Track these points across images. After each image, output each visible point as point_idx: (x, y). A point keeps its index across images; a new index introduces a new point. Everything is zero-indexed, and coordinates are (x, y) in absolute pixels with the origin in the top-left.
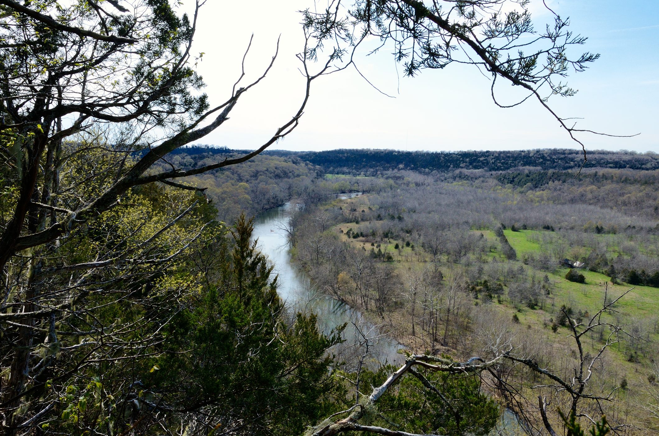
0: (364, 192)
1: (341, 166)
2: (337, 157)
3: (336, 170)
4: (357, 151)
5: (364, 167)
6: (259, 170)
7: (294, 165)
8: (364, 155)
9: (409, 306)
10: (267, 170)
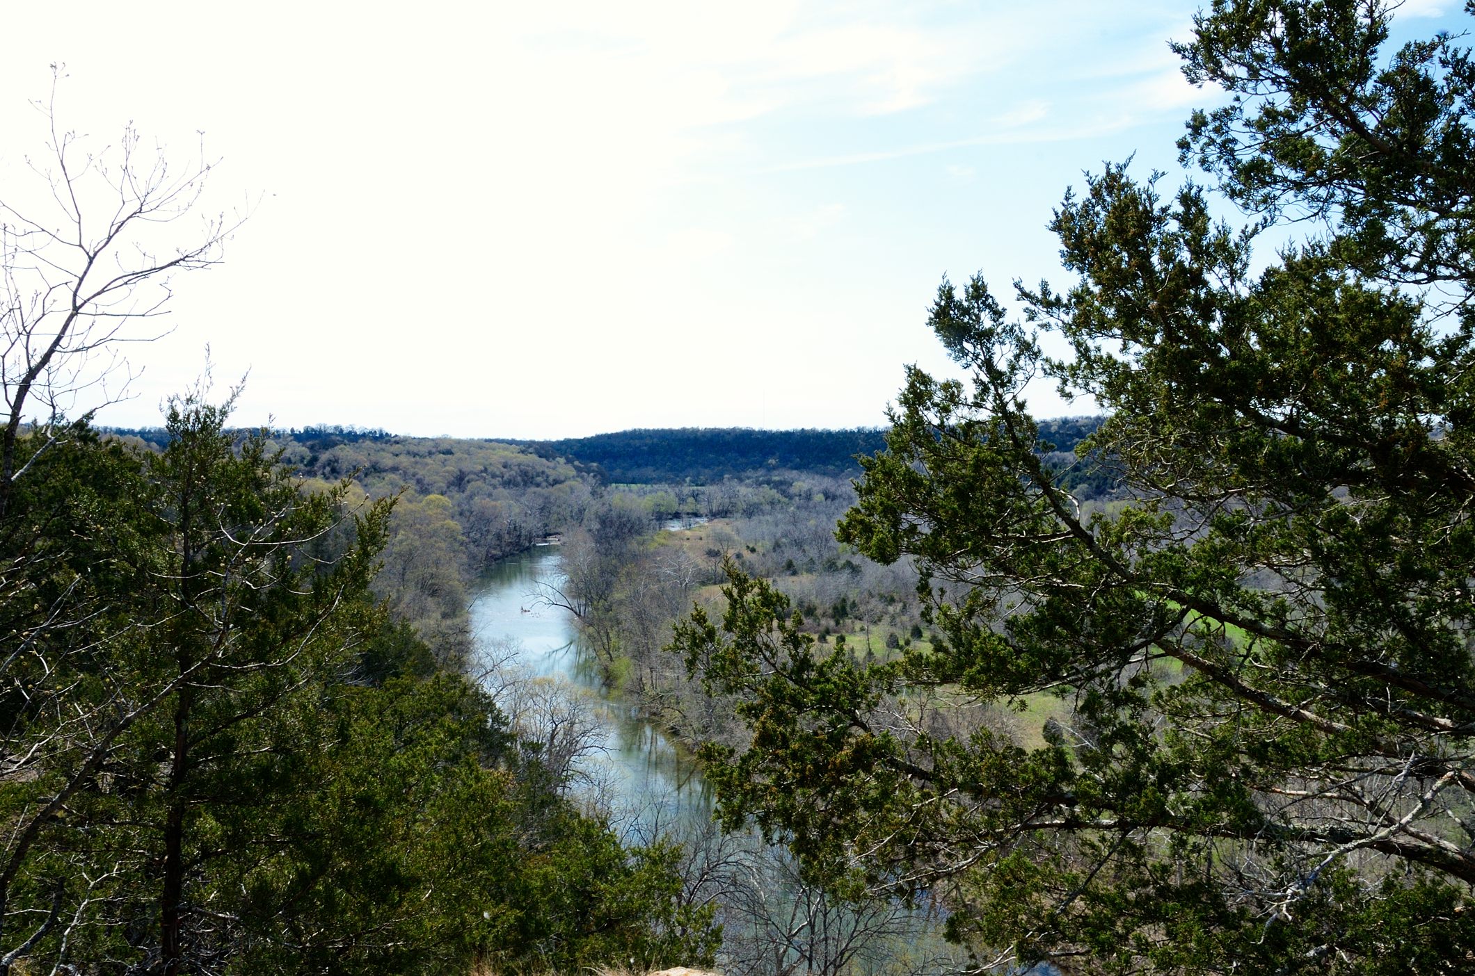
0: (713, 515)
2: (629, 445)
4: (671, 432)
10: (486, 470)
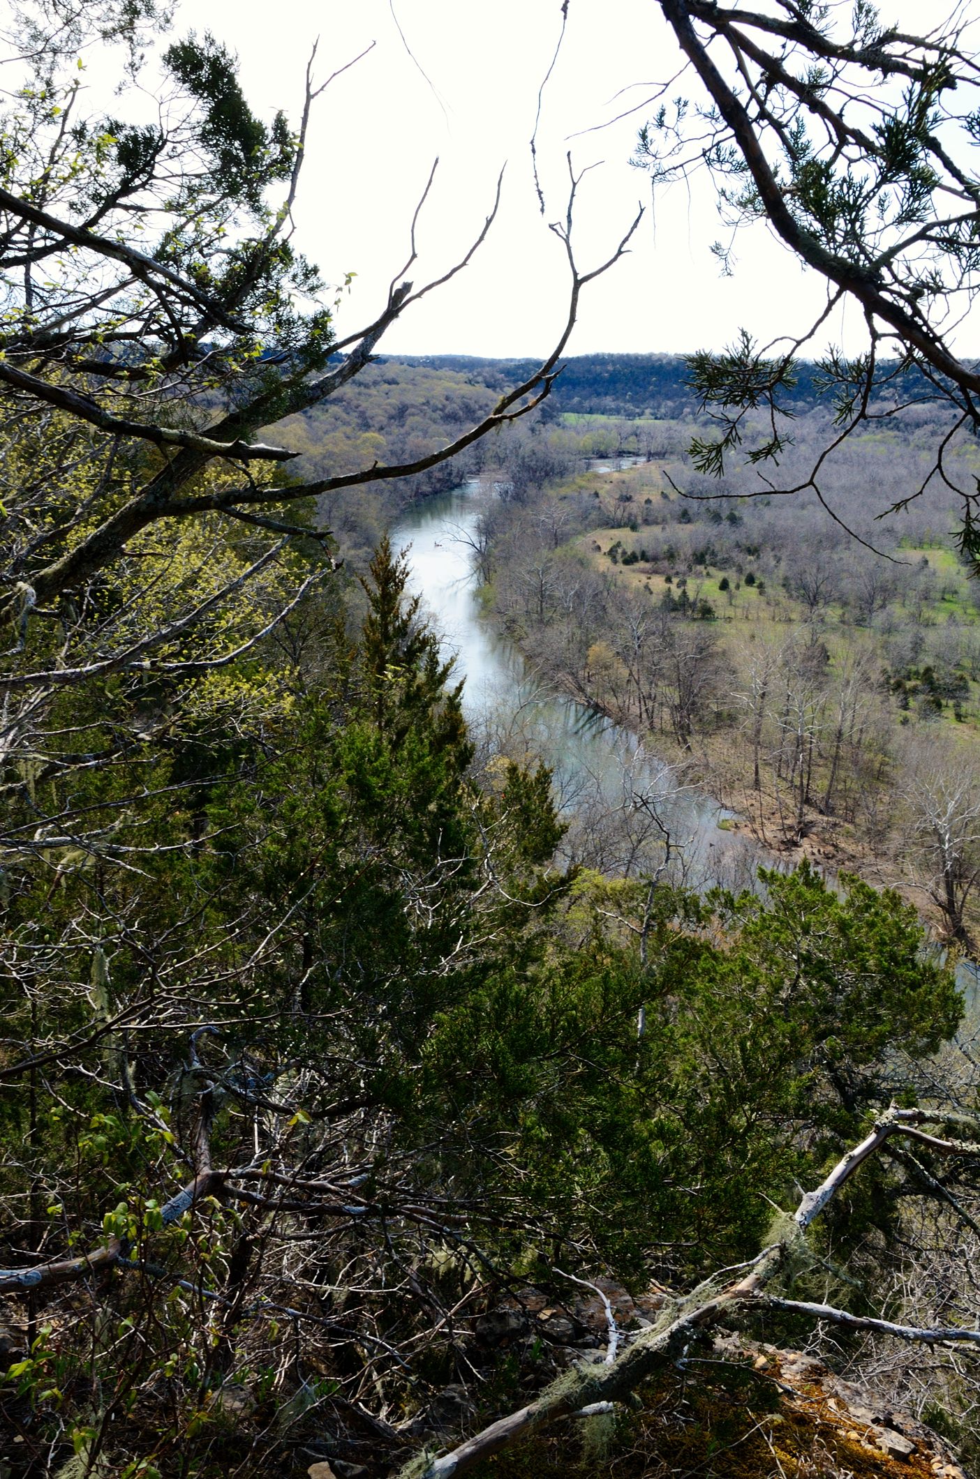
0: (650, 455)
1: (598, 395)
2: (589, 371)
3: (586, 404)
4: (636, 357)
5: (653, 396)
6: (407, 402)
7: (490, 391)
8: (653, 367)
9: (748, 722)
10: (427, 403)
